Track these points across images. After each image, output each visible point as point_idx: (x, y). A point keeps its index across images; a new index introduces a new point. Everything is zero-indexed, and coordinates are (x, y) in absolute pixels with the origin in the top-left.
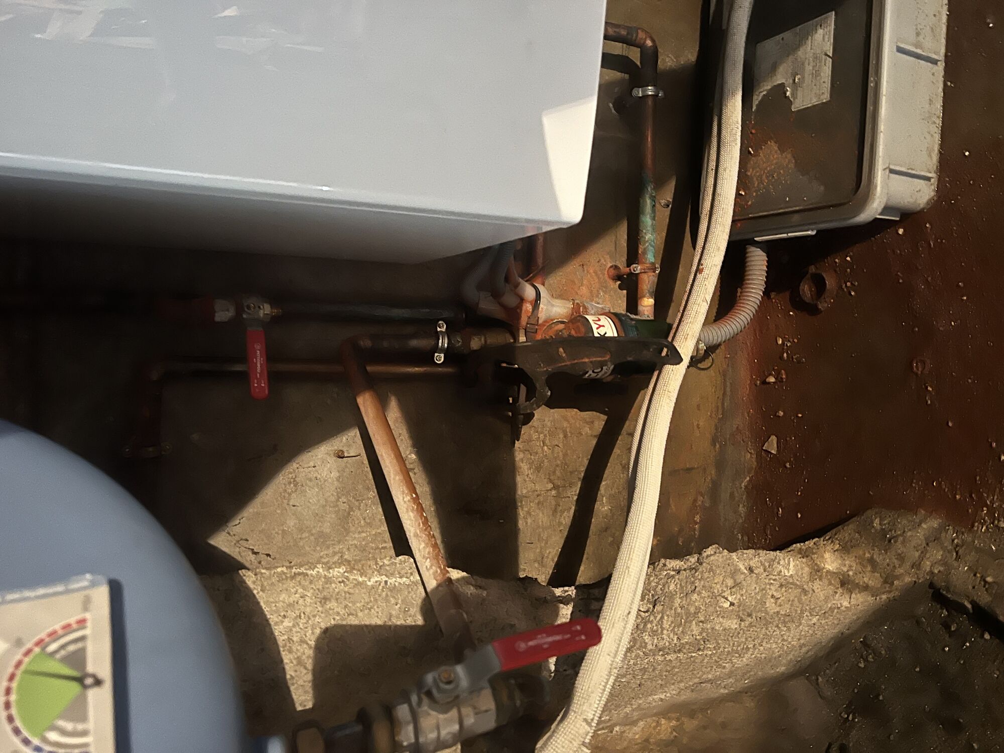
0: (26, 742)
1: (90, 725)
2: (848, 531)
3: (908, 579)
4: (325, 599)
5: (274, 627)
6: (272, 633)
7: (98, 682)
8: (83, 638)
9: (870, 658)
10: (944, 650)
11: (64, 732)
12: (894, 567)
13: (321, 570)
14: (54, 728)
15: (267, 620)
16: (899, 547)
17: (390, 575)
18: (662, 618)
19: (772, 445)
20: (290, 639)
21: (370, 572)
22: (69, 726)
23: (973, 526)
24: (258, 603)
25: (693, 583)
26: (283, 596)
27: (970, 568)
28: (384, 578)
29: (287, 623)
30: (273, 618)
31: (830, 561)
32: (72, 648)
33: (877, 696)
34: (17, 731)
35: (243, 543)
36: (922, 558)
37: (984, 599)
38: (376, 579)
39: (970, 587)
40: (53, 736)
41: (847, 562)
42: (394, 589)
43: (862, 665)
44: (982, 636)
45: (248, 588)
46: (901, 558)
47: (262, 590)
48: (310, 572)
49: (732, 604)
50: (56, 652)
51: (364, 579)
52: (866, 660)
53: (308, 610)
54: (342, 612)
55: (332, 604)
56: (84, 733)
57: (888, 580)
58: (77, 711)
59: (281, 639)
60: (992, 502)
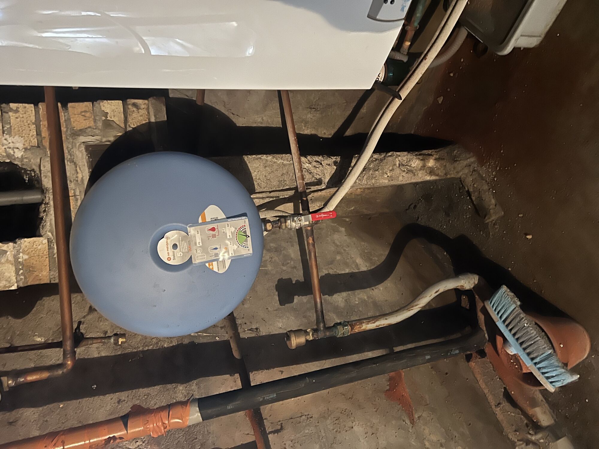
0: (240, 245)
1: (248, 243)
2: (443, 152)
3: (453, 176)
4: (266, 167)
5: (252, 174)
6: (252, 176)
7: (249, 237)
8: (245, 229)
9: (435, 187)
10: (456, 195)
11: (245, 244)
12: (451, 170)
13: (265, 157)
14: (243, 243)
15: (250, 172)
16: (456, 164)
17: (284, 160)
18: (364, 176)
19: (440, 100)
20: (256, 178)
21: (279, 159)
22: (245, 243)
23: (482, 166)
24: (248, 166)
25: (379, 166)
26: (255, 165)
27: (472, 180)
28: (282, 161)
29: (255, 173)
30: (252, 171)
31: (431, 163)
32: (244, 230)
33: (431, 197)
34: (238, 243)
35: (230, 111)
36: (461, 171)
37: (471, 190)
38: (280, 161)
39: (469, 185)
40: (243, 244)
41: (436, 164)
42: (284, 165)
43: (432, 187)
44: (467, 197)
45: (245, 161)
46: (454, 168)
47: (249, 163)
48: (262, 158)
49: (388, 176)
50: (242, 231)
51: (277, 161)
52: (434, 187)
53: (261, 170)
54: (270, 171)
55: (267, 168)
56: (248, 244)
57: (446, 174)
58: (246, 241)
59: (254, 178)
60: (492, 163)
